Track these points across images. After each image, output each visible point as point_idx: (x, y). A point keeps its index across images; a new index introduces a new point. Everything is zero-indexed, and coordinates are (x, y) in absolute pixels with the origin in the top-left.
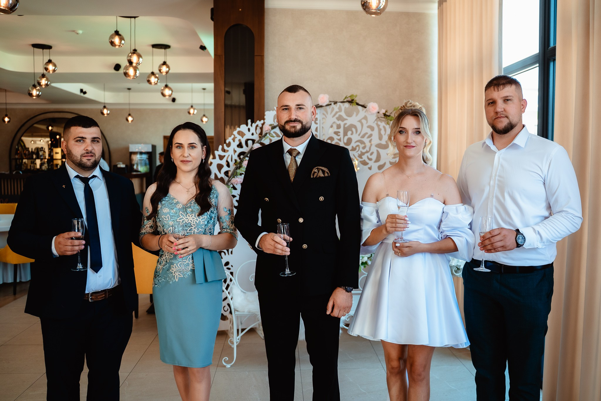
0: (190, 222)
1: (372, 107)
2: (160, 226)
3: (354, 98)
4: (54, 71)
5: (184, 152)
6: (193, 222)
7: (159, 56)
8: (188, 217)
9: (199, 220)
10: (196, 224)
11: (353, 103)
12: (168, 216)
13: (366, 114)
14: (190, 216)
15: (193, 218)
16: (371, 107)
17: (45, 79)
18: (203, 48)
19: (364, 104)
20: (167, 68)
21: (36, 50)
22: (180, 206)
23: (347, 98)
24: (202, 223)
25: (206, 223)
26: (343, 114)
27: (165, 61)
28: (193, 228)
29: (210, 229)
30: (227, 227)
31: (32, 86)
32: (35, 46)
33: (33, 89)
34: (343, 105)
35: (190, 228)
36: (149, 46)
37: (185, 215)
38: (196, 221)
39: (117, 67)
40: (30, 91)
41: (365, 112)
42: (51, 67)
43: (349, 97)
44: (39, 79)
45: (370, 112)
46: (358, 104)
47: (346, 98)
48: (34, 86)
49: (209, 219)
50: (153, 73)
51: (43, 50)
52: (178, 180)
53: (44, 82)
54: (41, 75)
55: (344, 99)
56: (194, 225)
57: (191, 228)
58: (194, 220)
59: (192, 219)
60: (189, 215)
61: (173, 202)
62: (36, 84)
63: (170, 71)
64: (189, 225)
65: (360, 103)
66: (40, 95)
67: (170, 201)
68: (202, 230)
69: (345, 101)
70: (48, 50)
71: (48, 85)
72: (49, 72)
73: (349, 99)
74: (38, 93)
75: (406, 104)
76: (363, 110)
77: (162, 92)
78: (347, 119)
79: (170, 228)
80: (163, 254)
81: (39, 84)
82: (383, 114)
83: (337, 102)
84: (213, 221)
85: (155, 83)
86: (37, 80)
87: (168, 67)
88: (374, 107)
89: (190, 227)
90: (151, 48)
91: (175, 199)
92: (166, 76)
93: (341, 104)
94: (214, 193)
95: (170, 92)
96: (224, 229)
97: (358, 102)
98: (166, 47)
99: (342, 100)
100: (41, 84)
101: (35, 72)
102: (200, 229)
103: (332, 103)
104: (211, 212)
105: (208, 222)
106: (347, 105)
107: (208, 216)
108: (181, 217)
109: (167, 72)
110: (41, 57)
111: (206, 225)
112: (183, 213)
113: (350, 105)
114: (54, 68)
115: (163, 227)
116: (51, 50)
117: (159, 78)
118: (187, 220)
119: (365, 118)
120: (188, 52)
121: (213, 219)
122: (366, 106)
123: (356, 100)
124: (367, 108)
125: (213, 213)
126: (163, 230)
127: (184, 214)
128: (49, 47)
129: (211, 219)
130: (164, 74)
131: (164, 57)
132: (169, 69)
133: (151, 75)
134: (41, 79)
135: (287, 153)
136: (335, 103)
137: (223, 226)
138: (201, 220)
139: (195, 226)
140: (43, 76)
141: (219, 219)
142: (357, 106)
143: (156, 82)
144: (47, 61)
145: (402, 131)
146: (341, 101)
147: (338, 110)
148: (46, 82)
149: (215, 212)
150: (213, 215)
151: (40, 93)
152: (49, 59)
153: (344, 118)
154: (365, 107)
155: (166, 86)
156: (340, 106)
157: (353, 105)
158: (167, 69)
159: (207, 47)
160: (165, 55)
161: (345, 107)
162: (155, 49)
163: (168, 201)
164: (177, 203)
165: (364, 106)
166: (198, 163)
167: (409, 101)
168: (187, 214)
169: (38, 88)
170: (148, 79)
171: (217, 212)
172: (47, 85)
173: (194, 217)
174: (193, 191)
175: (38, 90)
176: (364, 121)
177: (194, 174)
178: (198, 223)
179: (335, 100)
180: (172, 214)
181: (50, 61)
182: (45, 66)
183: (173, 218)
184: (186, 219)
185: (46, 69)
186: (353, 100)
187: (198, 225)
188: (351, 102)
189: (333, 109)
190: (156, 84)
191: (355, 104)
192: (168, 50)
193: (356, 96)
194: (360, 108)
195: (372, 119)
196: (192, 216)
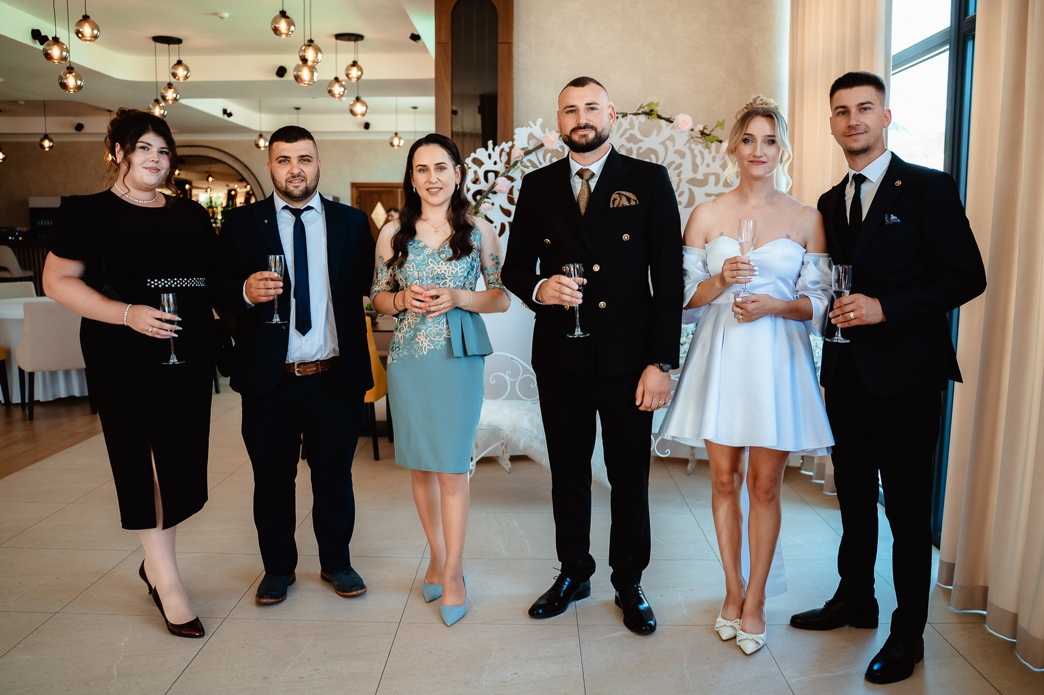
0: (444, 272)
1: (683, 121)
2: (401, 279)
3: (654, 107)
4: (186, 77)
5: (430, 176)
6: (447, 272)
7: (347, 52)
8: (440, 266)
9: (456, 270)
10: (452, 276)
11: (652, 115)
12: (413, 265)
13: (672, 132)
14: (444, 264)
15: (448, 268)
16: (680, 122)
17: (172, 90)
18: (415, 37)
19: (669, 117)
20: (358, 71)
21: (159, 45)
22: (428, 251)
23: (644, 107)
24: (460, 274)
25: (466, 275)
26: (636, 132)
27: (356, 61)
28: (448, 281)
29: (471, 283)
30: (495, 281)
31: (153, 101)
32: (158, 39)
33: (154, 107)
34: (637, 119)
35: (443, 281)
36: (330, 36)
37: (436, 264)
38: (452, 271)
39: (281, 72)
40: (151, 109)
41: (671, 129)
42: (181, 72)
43: (646, 106)
44: (163, 91)
45: (679, 128)
46: (659, 117)
47: (641, 107)
48: (157, 101)
49: (470, 269)
50: (336, 79)
51: (169, 45)
52: (423, 216)
53: (170, 95)
54: (166, 85)
55: (638, 110)
56: (449, 277)
57: (445, 281)
58: (449, 269)
59: (446, 269)
60: (442, 263)
61: (418, 245)
62: (160, 98)
63: (363, 77)
64: (442, 276)
65: (663, 116)
66: (166, 116)
67: (415, 245)
68: (460, 284)
69: (639, 112)
70: (177, 46)
71: (177, 100)
72: (178, 79)
73: (647, 109)
74: (162, 112)
75: (755, 100)
76: (667, 126)
77: (351, 107)
78: (642, 141)
79: (415, 282)
80: (404, 319)
81: (164, 98)
82: (699, 132)
83: (627, 114)
84: (475, 273)
85: (340, 94)
86: (161, 93)
87: (360, 69)
88: (684, 121)
89: (443, 279)
90: (334, 39)
91: (421, 241)
92: (358, 84)
93: (634, 117)
94: (475, 233)
95: (364, 109)
96: (490, 283)
97: (659, 113)
98: (357, 37)
99: (635, 112)
100: (167, 98)
101: (158, 80)
102: (457, 283)
103: (620, 116)
104: (473, 259)
105: (469, 272)
106: (643, 118)
107: (469, 265)
108: (431, 266)
109: (358, 78)
110: (166, 57)
111: (465, 278)
112: (433, 261)
113: (647, 118)
114: (186, 73)
115: (405, 280)
116: (180, 45)
117: (346, 87)
118: (439, 270)
119: (672, 138)
120: (389, 46)
121: (475, 270)
122: (673, 120)
123: (657, 111)
124: (675, 122)
125: (475, 261)
126: (407, 284)
127: (435, 262)
128: (178, 41)
129: (472, 270)
130: (354, 80)
131: (353, 55)
132: (362, 74)
133: (333, 82)
134: (167, 91)
135: (577, 176)
136: (624, 115)
137: (489, 281)
138: (458, 270)
139: (451, 278)
140: (170, 85)
141: (483, 269)
142: (659, 120)
143: (342, 93)
144: (176, 62)
145: (747, 140)
146: (633, 112)
147: (628, 127)
148: (175, 95)
149: (478, 260)
150: (475, 264)
151: (166, 112)
152: (178, 59)
153: (638, 139)
154: (672, 122)
155: (358, 99)
156: (632, 121)
157: (653, 119)
158: (359, 73)
159: (421, 36)
160: (356, 51)
161: (640, 122)
162: (340, 42)
163: (411, 245)
164: (425, 247)
165: (669, 121)
166: (452, 190)
167: (759, 97)
168: (439, 262)
169: (163, 104)
170: (329, 89)
171: (481, 261)
172: (175, 100)
173: (449, 266)
174: (447, 231)
175: (162, 108)
176: (669, 144)
177: (446, 207)
178: (454, 273)
179: (624, 111)
180: (418, 262)
181: (179, 63)
182: (173, 71)
183: (420, 267)
184: (438, 268)
185: (174, 75)
186: (652, 111)
187: (454, 276)
188: (649, 113)
189: (620, 125)
190: (342, 96)
191: (656, 116)
192: (360, 43)
193: (657, 104)
194: (663, 122)
195: (682, 140)
196: (446, 265)
